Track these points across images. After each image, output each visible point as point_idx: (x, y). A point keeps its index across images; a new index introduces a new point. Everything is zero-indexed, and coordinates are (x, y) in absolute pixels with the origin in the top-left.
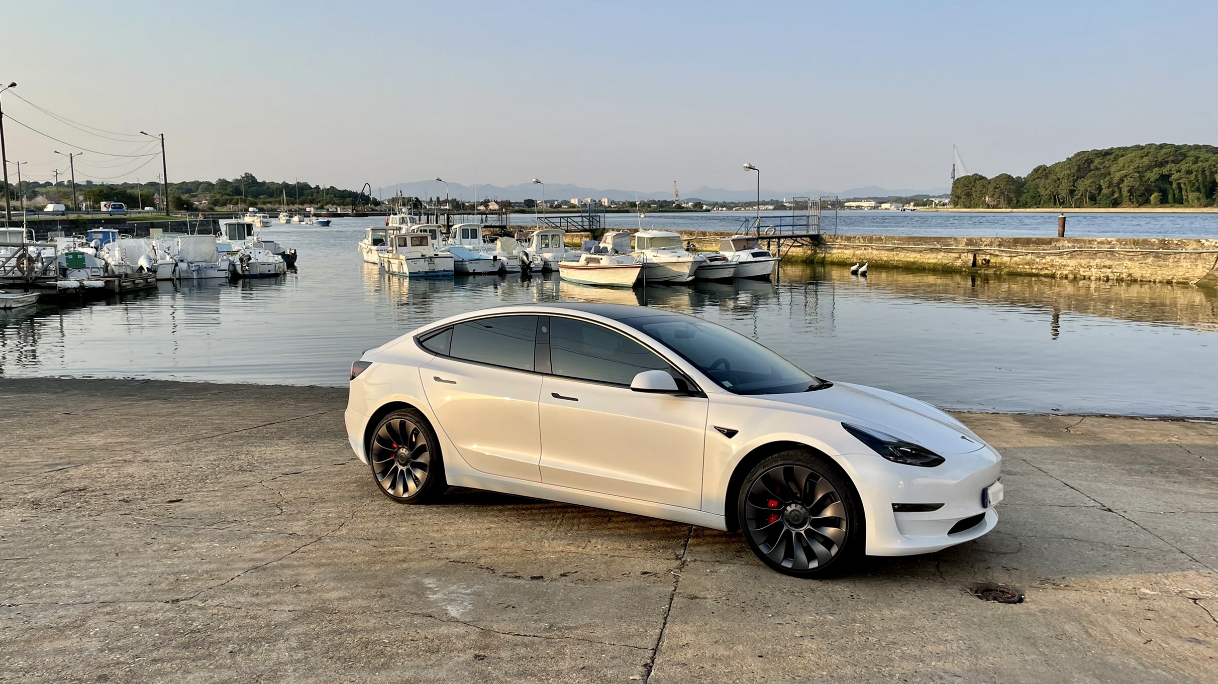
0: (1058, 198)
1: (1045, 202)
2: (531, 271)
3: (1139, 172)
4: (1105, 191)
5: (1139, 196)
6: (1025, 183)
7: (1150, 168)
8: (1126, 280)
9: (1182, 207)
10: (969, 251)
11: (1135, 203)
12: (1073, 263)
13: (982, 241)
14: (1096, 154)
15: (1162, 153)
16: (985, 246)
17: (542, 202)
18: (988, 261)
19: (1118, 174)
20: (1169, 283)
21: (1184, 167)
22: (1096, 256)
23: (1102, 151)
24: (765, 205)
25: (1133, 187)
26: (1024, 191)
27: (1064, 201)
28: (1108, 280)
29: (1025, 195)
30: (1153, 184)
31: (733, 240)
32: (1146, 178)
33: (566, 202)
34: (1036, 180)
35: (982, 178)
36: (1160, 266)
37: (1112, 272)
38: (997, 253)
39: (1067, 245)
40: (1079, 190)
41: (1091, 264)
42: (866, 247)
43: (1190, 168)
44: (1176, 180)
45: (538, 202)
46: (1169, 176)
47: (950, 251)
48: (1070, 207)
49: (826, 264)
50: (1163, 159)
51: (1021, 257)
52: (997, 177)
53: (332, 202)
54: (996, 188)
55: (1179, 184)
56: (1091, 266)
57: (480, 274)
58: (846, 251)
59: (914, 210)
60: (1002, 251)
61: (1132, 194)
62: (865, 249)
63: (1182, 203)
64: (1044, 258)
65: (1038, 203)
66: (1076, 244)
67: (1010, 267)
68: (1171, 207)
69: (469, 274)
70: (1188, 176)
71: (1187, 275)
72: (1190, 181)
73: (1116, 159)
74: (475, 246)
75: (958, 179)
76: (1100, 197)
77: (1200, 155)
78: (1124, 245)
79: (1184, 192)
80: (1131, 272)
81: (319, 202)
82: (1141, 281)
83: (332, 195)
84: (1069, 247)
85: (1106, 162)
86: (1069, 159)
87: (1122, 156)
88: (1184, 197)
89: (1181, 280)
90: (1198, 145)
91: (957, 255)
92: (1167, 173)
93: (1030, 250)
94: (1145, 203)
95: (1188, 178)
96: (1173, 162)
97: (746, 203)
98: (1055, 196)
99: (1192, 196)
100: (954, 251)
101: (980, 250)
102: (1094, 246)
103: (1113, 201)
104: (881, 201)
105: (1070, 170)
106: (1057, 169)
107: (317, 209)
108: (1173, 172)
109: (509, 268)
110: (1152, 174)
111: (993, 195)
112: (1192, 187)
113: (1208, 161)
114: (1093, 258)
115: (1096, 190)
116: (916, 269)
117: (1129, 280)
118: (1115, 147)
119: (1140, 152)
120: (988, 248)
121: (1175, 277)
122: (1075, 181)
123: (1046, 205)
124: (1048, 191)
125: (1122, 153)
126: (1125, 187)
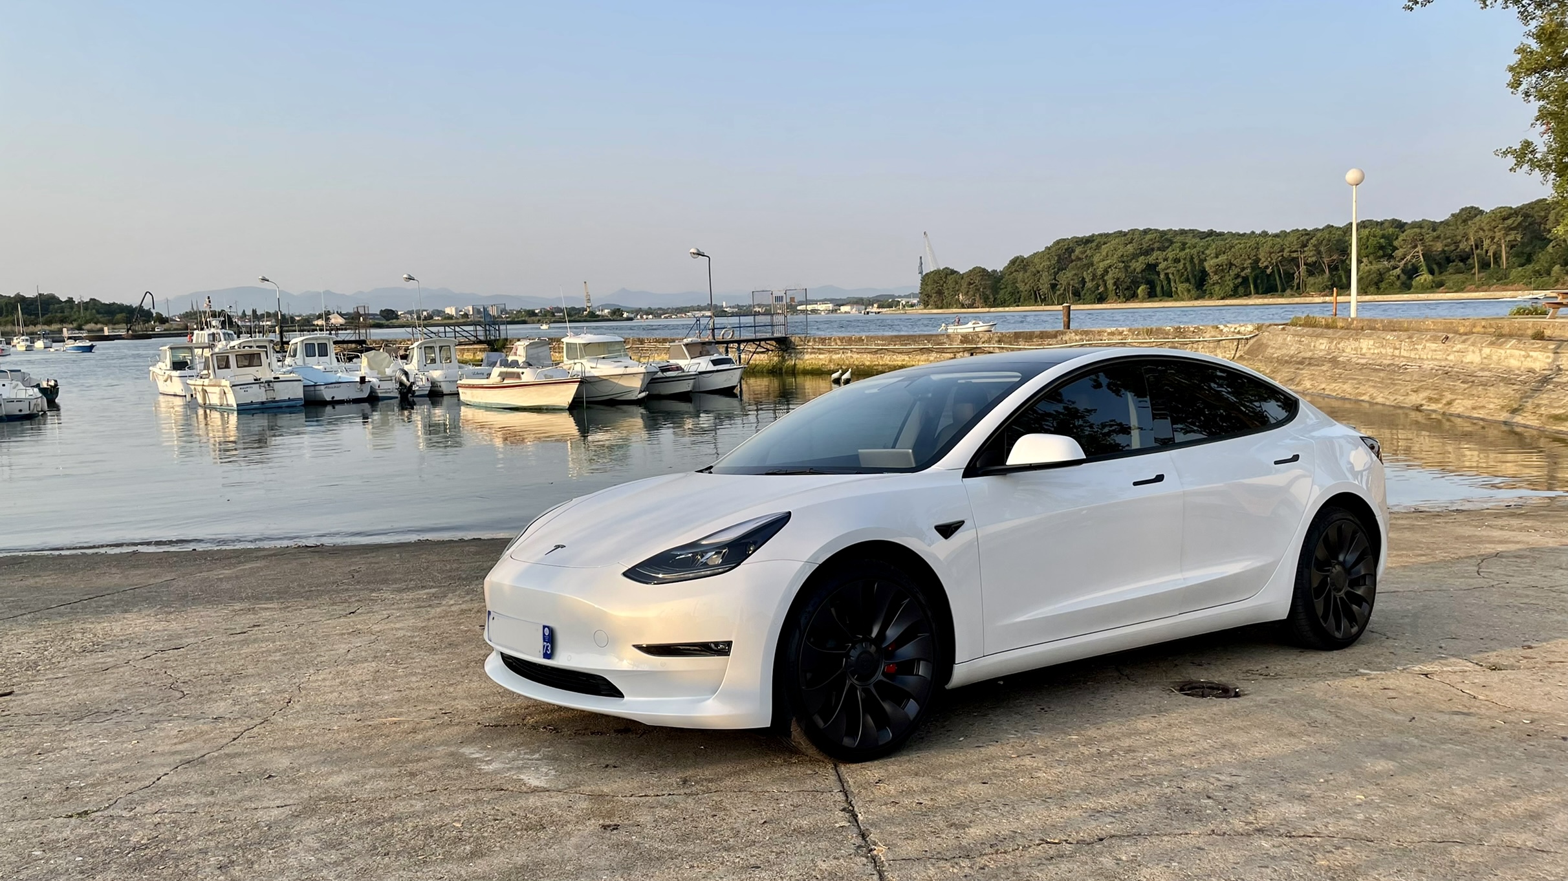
0: (1039, 294)
1: (1025, 300)
2: (413, 396)
3: (1123, 262)
4: (1089, 285)
5: (1126, 289)
6: (1001, 278)
7: (1135, 256)
9: (1171, 301)
11: (1121, 297)
14: (1076, 242)
15: (1146, 239)
16: (983, 343)
17: (405, 313)
19: (1101, 265)
21: (1171, 255)
23: (1083, 238)
24: (700, 311)
25: (1118, 279)
26: (1002, 287)
27: (1045, 297)
29: (1002, 292)
30: (1140, 275)
31: (686, 345)
32: (1132, 268)
33: (439, 313)
34: (1014, 274)
35: (953, 272)
39: (1074, 338)
40: (1061, 284)
42: (844, 351)
43: (1178, 256)
44: (1163, 270)
45: (399, 313)
46: (1156, 265)
48: (1053, 304)
49: (798, 373)
50: (1149, 246)
52: (970, 271)
53: (95, 320)
54: (970, 284)
55: (1167, 275)
57: (341, 402)
58: (821, 356)
59: (879, 313)
61: (1118, 288)
62: (843, 353)
63: (1172, 297)
65: (1017, 300)
66: (1084, 337)
68: (1161, 300)
69: (324, 403)
70: (1176, 265)
72: (1178, 271)
73: (1098, 247)
74: (327, 366)
75: (927, 274)
76: (1084, 291)
77: (1187, 241)
78: (1137, 335)
79: (1172, 284)
81: (75, 320)
83: (94, 311)
85: (1088, 251)
86: (1047, 248)
87: (1105, 243)
88: (1174, 289)
90: (1184, 230)
92: (1153, 262)
94: (1133, 297)
95: (1176, 267)
96: (1159, 249)
97: (678, 309)
98: (1035, 292)
99: (1181, 287)
100: (948, 351)
101: (977, 348)
102: (1104, 338)
103: (1098, 296)
104: (839, 304)
105: (1050, 261)
106: (1036, 260)
107: (72, 329)
108: (1160, 261)
109: (381, 393)
110: (1138, 264)
111: (968, 292)
112: (1181, 277)
113: (1195, 247)
115: (1078, 283)
118: (1097, 234)
119: (1123, 238)
120: (986, 345)
122: (1056, 274)
123: (1026, 302)
124: (1028, 285)
125: (1104, 240)
126: (1110, 278)
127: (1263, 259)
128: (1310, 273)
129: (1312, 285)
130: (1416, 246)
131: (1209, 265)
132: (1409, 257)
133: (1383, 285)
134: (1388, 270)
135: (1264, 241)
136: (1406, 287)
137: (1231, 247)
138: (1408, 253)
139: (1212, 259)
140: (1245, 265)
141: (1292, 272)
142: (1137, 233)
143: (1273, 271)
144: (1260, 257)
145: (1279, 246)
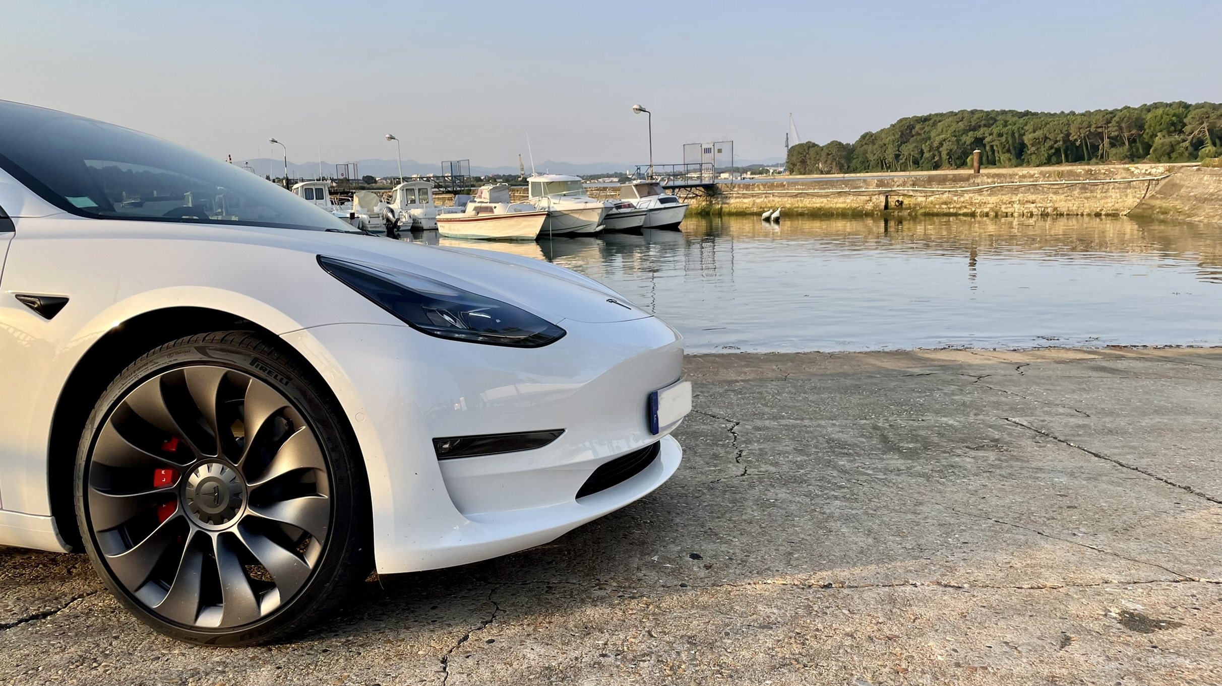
0: (885, 162)
1: (873, 168)
2: (398, 230)
3: (956, 136)
4: (926, 155)
5: (957, 158)
6: (854, 149)
7: (965, 132)
8: (1051, 215)
9: (995, 168)
10: (880, 193)
11: (953, 165)
12: (993, 200)
13: (894, 181)
14: (916, 120)
15: (975, 118)
16: (898, 186)
17: (381, 179)
18: (901, 203)
19: (937, 139)
20: (1098, 215)
21: (995, 131)
22: (1018, 191)
23: (921, 117)
24: (609, 177)
25: (951, 150)
26: (854, 157)
27: (890, 165)
28: (1032, 215)
29: (854, 161)
30: (969, 147)
31: (636, 186)
32: (963, 142)
34: (865, 146)
35: (814, 145)
36: (1087, 198)
37: (1036, 207)
38: (911, 193)
39: (986, 180)
40: (903, 154)
41: (1013, 200)
42: (767, 195)
43: (1001, 132)
44: (989, 143)
45: (377, 179)
46: (984, 138)
47: (859, 194)
48: (896, 171)
49: (724, 216)
50: (977, 123)
51: (937, 196)
52: (828, 144)
54: (828, 154)
55: (992, 147)
56: (1013, 202)
58: (745, 201)
59: (752, 178)
60: (917, 191)
61: (950, 157)
62: (766, 197)
63: (996, 165)
64: (962, 196)
65: (867, 168)
66: (996, 180)
67: (925, 207)
68: (986, 168)
70: (999, 139)
71: (1117, 206)
72: (1001, 143)
73: (935, 124)
75: (792, 147)
76: (922, 160)
77: (1008, 119)
78: (1048, 177)
79: (996, 154)
80: (1056, 206)
82: (1068, 215)
84: (988, 183)
85: (926, 128)
86: (893, 126)
87: (940, 122)
88: (997, 158)
89: (1110, 212)
90: (1005, 111)
91: (868, 198)
92: (981, 136)
93: (946, 188)
94: (963, 165)
95: (999, 140)
96: (985, 126)
97: (591, 176)
98: (882, 162)
99: (1004, 157)
100: (865, 194)
101: (892, 191)
102: (1015, 181)
103: (934, 164)
104: (719, 172)
105: (895, 136)
106: (883, 136)
108: (986, 135)
109: (371, 227)
110: (968, 138)
111: (826, 161)
112: (1004, 148)
113: (1015, 124)
114: (1015, 194)
115: (918, 154)
116: (823, 214)
117: (1054, 215)
118: (933, 114)
119: (955, 117)
120: (901, 188)
121: (1104, 209)
122: (899, 146)
123: (874, 169)
124: (876, 155)
125: (940, 118)
126: (944, 151)
127: (1073, 134)
128: (1113, 145)
129: (1114, 155)
130: (1202, 123)
131: (1027, 139)
132: (1196, 132)
133: (1174, 155)
134: (1179, 143)
135: (1074, 119)
136: (1193, 157)
137: (1046, 124)
138: (1194, 129)
139: (1030, 134)
140: (1058, 139)
141: (1097, 144)
142: (966, 113)
143: (1081, 144)
144: (1071, 132)
145: (1087, 123)
